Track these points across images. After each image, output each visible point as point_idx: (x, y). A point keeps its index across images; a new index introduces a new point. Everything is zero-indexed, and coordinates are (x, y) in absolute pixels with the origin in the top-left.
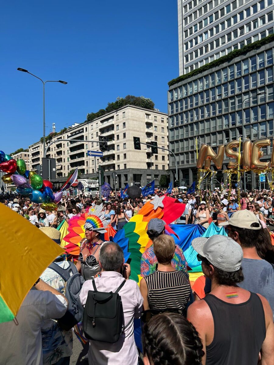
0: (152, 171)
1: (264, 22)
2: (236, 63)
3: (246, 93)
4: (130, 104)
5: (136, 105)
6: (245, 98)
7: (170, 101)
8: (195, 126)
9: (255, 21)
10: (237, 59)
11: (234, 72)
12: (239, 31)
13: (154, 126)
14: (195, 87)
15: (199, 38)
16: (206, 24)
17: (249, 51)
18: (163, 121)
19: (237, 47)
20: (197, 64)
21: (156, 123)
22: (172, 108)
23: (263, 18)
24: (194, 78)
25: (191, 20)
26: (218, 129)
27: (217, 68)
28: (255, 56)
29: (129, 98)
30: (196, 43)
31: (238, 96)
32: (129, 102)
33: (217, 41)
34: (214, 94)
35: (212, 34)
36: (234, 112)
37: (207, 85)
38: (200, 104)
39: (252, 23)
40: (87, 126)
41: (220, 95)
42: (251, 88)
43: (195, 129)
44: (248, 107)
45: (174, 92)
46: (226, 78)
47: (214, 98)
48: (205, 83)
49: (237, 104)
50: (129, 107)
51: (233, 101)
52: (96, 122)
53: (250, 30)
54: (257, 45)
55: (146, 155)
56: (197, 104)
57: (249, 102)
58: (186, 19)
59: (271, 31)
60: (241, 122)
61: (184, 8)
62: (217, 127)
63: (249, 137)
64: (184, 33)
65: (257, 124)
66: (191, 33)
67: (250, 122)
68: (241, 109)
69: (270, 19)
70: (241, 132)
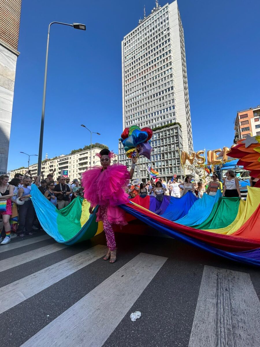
1: (162, 119)
3: (156, 148)
4: (98, 147)
7: (119, 148)
9: (158, 118)
12: (151, 121)
15: (133, 121)
16: (136, 116)
17: (156, 130)
22: (121, 151)
23: (161, 117)
25: (129, 113)
28: (159, 132)
30: (132, 123)
35: (139, 120)
39: (157, 119)
40: (71, 156)
42: (158, 145)
50: (97, 149)
52: (77, 154)
53: (156, 121)
54: (159, 128)
57: (157, 152)
58: (127, 112)
59: (165, 123)
60: (154, 160)
61: (126, 107)
62: (143, 161)
63: (157, 166)
64: (126, 118)
65: (161, 161)
66: (129, 118)
67: (157, 160)
68: (153, 154)
69: (164, 118)
70: (154, 164)
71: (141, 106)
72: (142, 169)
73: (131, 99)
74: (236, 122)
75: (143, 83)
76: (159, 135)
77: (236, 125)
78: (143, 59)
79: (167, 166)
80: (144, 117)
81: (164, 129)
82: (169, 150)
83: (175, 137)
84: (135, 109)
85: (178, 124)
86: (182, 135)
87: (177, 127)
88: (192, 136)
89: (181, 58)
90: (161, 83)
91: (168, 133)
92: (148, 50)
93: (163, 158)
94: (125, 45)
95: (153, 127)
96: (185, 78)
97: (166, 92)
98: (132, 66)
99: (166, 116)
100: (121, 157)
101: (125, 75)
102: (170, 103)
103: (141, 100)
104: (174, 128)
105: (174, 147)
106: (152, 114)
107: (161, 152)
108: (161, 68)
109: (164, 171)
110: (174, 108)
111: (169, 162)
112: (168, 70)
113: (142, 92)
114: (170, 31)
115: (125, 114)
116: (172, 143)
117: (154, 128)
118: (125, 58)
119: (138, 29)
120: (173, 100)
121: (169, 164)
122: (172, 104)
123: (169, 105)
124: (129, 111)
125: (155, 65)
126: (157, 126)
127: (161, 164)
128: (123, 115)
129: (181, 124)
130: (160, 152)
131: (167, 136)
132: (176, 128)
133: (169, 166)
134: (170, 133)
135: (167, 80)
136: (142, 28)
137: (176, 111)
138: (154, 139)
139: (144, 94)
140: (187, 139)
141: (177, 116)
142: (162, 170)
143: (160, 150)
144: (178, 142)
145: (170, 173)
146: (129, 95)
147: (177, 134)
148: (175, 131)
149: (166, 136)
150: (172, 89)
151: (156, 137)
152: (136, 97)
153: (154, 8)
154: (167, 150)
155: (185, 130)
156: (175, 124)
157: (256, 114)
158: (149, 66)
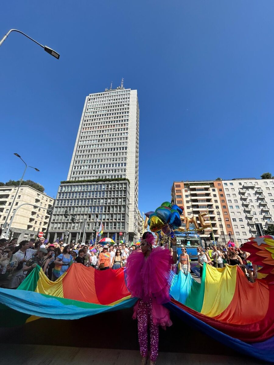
0: (30, 231)
1: (113, 172)
2: (100, 184)
3: (102, 199)
4: (29, 186)
5: (32, 187)
6: (102, 201)
7: (59, 191)
8: (72, 208)
9: (109, 170)
10: (101, 183)
11: (98, 187)
12: (102, 171)
13: (40, 202)
14: (77, 188)
15: (82, 166)
16: (87, 163)
17: (106, 181)
18: (47, 201)
19: (100, 177)
20: (79, 178)
21: (43, 201)
22: (60, 195)
23: (112, 170)
24: (77, 184)
26: (85, 213)
27: (90, 183)
28: (108, 184)
29: (29, 182)
30: (81, 168)
31: (98, 199)
32: (29, 184)
33: (91, 172)
34: (86, 194)
35: (89, 168)
36: (95, 206)
37: (83, 189)
38: (78, 198)
39: (108, 171)
41: (90, 196)
42: (105, 197)
43: (72, 210)
44: (102, 205)
45: (63, 187)
46: (94, 189)
47: (86, 197)
48: (83, 188)
49: (97, 203)
50: (27, 187)
51: (96, 200)
53: (107, 173)
54: (109, 180)
55: (29, 220)
56: (76, 197)
58: (77, 156)
59: (115, 176)
60: (98, 212)
61: (77, 151)
62: (85, 212)
63: (101, 219)
64: (75, 162)
65: (105, 214)
66: (79, 163)
67: (102, 212)
68: (99, 205)
69: (115, 172)
70: (97, 217)
71: (94, 155)
72: (82, 220)
73: (85, 146)
74: (172, 189)
75: (100, 136)
76: (108, 186)
77: (172, 191)
78: (104, 116)
79: (112, 221)
80: (95, 165)
81: (114, 182)
82: (116, 203)
83: (123, 192)
84: (87, 156)
85: (128, 180)
86: (130, 191)
87: (127, 183)
88: (138, 194)
89: (136, 128)
90: (117, 141)
91: (117, 187)
92: (109, 112)
93: (108, 211)
94: (90, 100)
95: (102, 177)
96: (137, 144)
97: (120, 150)
98: (92, 118)
99: (117, 170)
100: (58, 203)
101: (83, 123)
102: (123, 160)
103: (95, 150)
104: (124, 183)
105: (121, 201)
106: (104, 165)
107: (108, 205)
108: (119, 129)
109: (107, 225)
110: (125, 165)
111: (114, 216)
112: (124, 133)
113: (98, 143)
114: (130, 107)
115: (75, 157)
116: (119, 196)
117: (104, 178)
118: (86, 110)
119: (104, 94)
120: (125, 158)
121: (114, 218)
122: (124, 161)
123: (121, 162)
124: (80, 156)
125: (114, 125)
126: (107, 177)
127: (105, 218)
128: (72, 158)
129: (130, 181)
130: (106, 204)
131: (116, 189)
132: (125, 184)
133: (113, 221)
134: (119, 186)
135: (122, 141)
136: (107, 95)
137: (127, 168)
138: (102, 190)
139: (100, 145)
140: (134, 196)
141: (128, 173)
142: (106, 224)
143: (107, 202)
144: (125, 197)
145: (113, 229)
146: (83, 141)
147: (126, 189)
148: (124, 186)
149: (114, 188)
150: (126, 149)
151: (105, 188)
152: (90, 145)
153: (119, 87)
154: (114, 204)
155: (133, 187)
156: (125, 179)
157: (185, 186)
158: (108, 124)
